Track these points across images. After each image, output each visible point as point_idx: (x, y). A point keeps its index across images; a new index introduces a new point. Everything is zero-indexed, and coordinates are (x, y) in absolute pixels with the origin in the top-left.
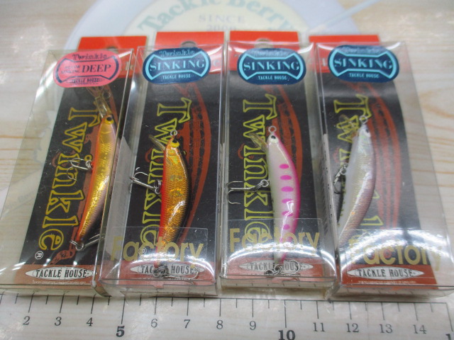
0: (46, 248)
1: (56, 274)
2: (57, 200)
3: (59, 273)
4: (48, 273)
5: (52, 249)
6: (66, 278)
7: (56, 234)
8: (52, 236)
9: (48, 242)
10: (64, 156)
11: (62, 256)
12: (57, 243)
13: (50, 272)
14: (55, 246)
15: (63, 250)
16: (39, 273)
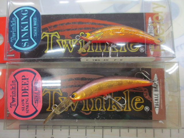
0: (143, 106)
1: (156, 96)
2: (113, 106)
3: (156, 95)
4: (156, 101)
5: (143, 102)
6: (159, 90)
7: (134, 101)
8: (136, 103)
9: (139, 105)
10: (84, 107)
11: (147, 95)
12: (139, 100)
13: (156, 100)
14: (141, 101)
15: (143, 95)
16: (157, 106)
